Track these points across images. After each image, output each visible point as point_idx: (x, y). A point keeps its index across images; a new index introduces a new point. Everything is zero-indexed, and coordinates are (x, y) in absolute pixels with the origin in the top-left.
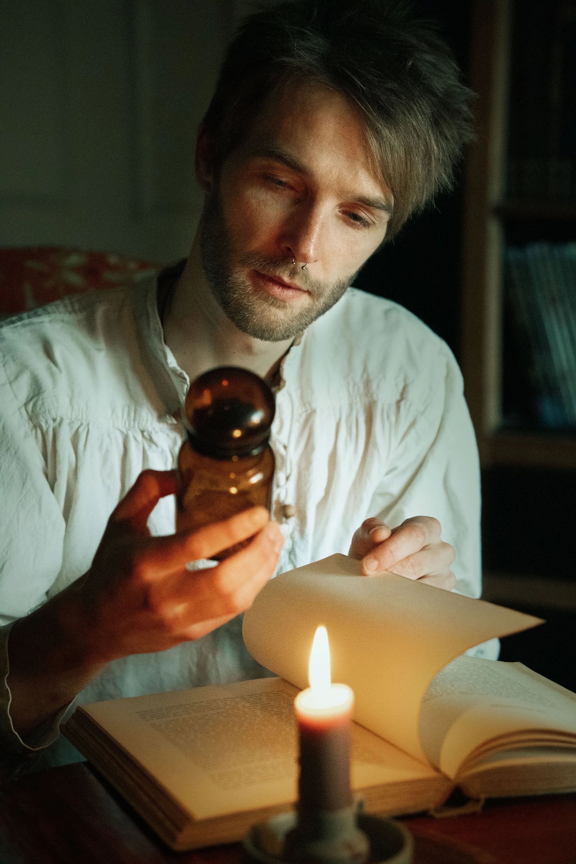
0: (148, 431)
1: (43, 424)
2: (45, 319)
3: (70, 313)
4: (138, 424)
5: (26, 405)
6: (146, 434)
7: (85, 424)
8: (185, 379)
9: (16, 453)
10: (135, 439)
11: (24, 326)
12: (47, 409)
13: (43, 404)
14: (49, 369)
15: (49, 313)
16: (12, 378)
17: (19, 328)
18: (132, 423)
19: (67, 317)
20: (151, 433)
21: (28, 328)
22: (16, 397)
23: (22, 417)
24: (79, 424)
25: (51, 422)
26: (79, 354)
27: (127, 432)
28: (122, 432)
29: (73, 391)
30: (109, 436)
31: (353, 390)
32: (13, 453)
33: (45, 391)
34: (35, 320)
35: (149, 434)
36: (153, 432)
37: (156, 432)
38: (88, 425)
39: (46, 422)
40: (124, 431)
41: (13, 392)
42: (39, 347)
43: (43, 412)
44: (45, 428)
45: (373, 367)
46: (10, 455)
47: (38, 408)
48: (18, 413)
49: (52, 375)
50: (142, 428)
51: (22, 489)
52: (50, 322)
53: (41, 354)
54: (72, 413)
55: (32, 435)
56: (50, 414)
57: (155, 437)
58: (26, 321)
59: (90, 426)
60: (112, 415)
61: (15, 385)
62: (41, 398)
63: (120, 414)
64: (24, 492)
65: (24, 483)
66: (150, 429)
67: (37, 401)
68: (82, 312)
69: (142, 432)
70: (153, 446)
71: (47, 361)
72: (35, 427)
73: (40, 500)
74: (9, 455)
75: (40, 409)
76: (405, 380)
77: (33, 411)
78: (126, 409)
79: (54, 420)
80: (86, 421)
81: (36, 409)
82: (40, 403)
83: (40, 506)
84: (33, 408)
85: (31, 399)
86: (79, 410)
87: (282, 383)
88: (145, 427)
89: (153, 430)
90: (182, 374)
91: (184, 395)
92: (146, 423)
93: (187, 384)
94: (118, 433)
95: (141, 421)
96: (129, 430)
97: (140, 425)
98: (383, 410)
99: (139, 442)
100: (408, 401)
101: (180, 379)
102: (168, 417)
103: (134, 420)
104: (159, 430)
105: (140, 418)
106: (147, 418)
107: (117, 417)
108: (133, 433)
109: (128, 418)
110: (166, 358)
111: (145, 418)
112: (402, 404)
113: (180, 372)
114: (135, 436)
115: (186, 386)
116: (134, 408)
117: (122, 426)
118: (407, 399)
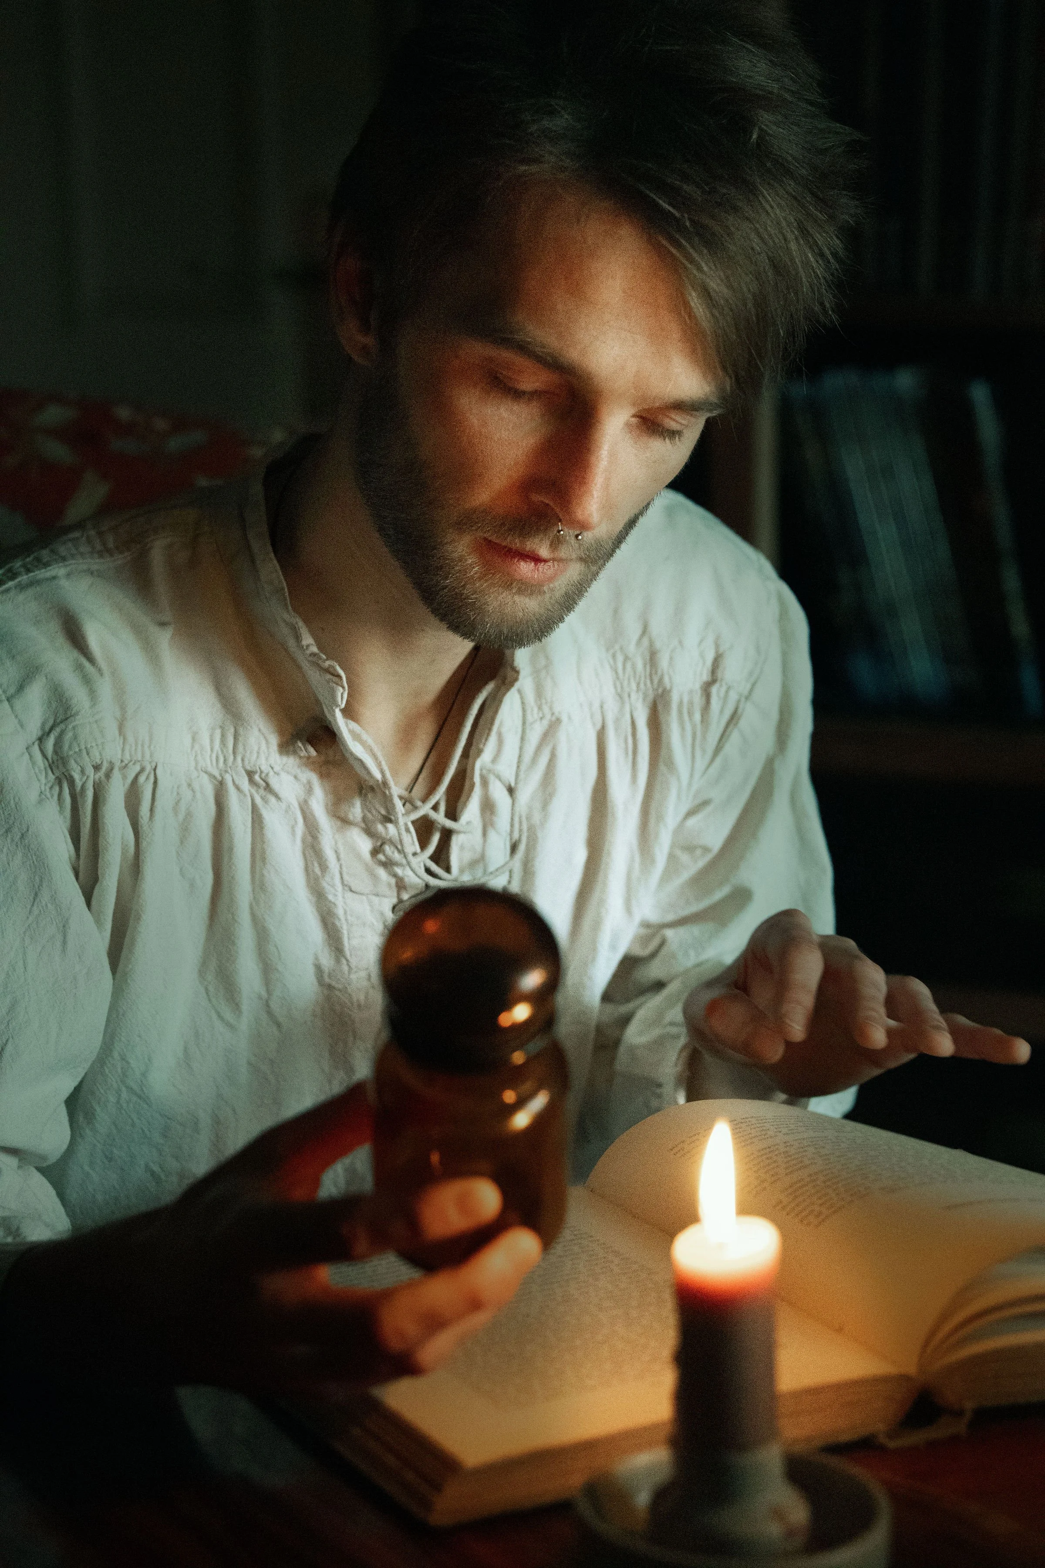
0: (261, 773)
1: (76, 776)
2: (58, 570)
3: (101, 556)
4: (243, 760)
5: (41, 740)
6: (257, 777)
7: (148, 768)
8: (339, 676)
9: (23, 836)
10: (238, 788)
11: (22, 588)
12: (83, 747)
13: (75, 737)
14: (79, 668)
15: (64, 559)
16: (12, 690)
17: (12, 593)
18: (231, 758)
19: (96, 564)
20: (267, 775)
21: (30, 592)
22: (22, 726)
23: (34, 763)
24: (137, 768)
25: (90, 771)
26: (127, 635)
27: (221, 775)
28: (212, 776)
29: (123, 708)
30: (190, 786)
31: (624, 668)
32: (17, 838)
33: (77, 714)
34: (41, 574)
35: (264, 777)
36: (271, 773)
37: (277, 773)
38: (155, 770)
39: (83, 772)
40: (216, 773)
41: (16, 716)
42: (54, 626)
43: (75, 752)
44: (79, 784)
45: (659, 626)
46: (12, 840)
47: (66, 747)
48: (27, 756)
49: (87, 680)
50: (248, 768)
51: (33, 905)
52: (68, 575)
53: (61, 640)
54: (123, 750)
55: (52, 796)
56: (90, 757)
57: (274, 782)
58: (24, 578)
59: (158, 772)
60: (193, 746)
61: (18, 704)
62: (70, 727)
63: (206, 741)
64: (36, 911)
65: (36, 895)
66: (264, 768)
67: (62, 733)
68: (121, 552)
69: (250, 774)
70: (273, 799)
71: (75, 654)
72: (59, 782)
73: (64, 926)
74: (9, 840)
75: (70, 748)
76: (717, 646)
77: (55, 752)
78: (218, 733)
79: (97, 768)
80: (150, 763)
81: (61, 747)
82: (69, 735)
83: (65, 937)
84: (55, 745)
85: (51, 729)
86: (136, 743)
87: (510, 674)
88: (254, 766)
89: (270, 769)
90: (333, 667)
91: (337, 706)
92: (258, 757)
93: (343, 688)
94: (205, 779)
95: (248, 754)
96: (226, 771)
97: (246, 762)
98: (681, 703)
99: (245, 795)
100: (724, 684)
101: (329, 676)
102: (300, 744)
103: (234, 753)
104: (283, 769)
105: (244, 749)
106: (259, 748)
107: (202, 748)
108: (232, 776)
109: (222, 751)
110: (298, 638)
111: (256, 749)
112: (714, 690)
113: (327, 663)
114: (237, 782)
115: (341, 689)
116: (232, 730)
117: (212, 765)
118: (722, 680)
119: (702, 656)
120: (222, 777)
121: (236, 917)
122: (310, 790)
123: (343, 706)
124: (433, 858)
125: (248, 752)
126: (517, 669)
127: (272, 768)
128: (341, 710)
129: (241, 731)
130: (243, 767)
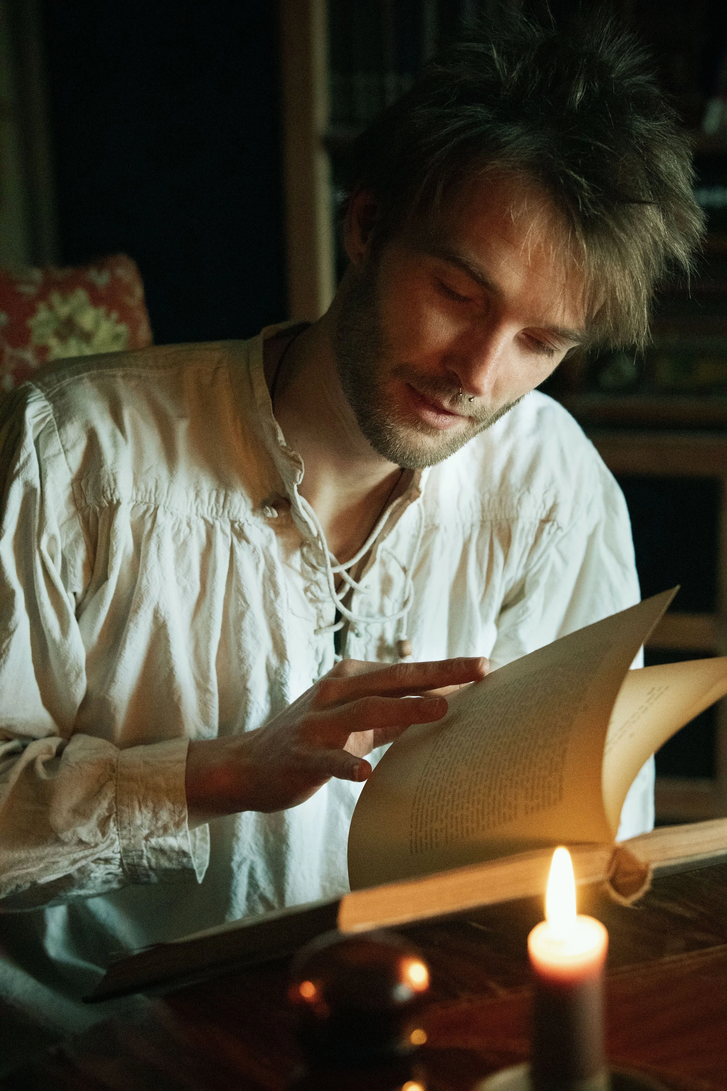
0: (240, 522)
4: (228, 513)
7: (152, 508)
8: (300, 463)
10: (223, 532)
14: (114, 436)
15: (121, 366)
16: (68, 446)
18: (221, 510)
20: (243, 524)
22: (70, 470)
24: (147, 508)
25: (105, 505)
27: (213, 521)
28: (206, 521)
29: (139, 468)
30: (189, 525)
33: (103, 465)
35: (241, 524)
36: (246, 525)
37: (249, 525)
38: (156, 509)
40: (210, 519)
41: (68, 464)
50: (232, 518)
52: (123, 377)
54: (137, 493)
56: (105, 496)
57: (247, 530)
59: (159, 510)
60: (196, 500)
61: (70, 455)
63: (206, 498)
66: (242, 520)
70: (244, 542)
71: (113, 426)
76: (555, 500)
78: (214, 494)
79: (110, 503)
80: (154, 505)
86: (146, 490)
87: (414, 492)
88: (235, 517)
89: (246, 522)
90: (297, 456)
91: (296, 482)
92: (239, 512)
93: (302, 470)
94: (202, 523)
95: (232, 510)
96: (217, 519)
97: (231, 514)
98: (523, 529)
99: (227, 536)
100: (555, 523)
101: (292, 463)
102: (268, 508)
103: (224, 507)
104: (254, 523)
105: (230, 505)
106: (240, 506)
107: (202, 501)
108: (220, 523)
109: (216, 505)
110: (275, 435)
111: (238, 506)
112: (547, 526)
113: (293, 453)
114: (223, 527)
115: (300, 472)
116: (224, 492)
117: (208, 513)
118: (554, 521)
119: (544, 502)
120: (214, 523)
121: (212, 616)
122: (270, 541)
123: (300, 483)
124: (342, 601)
125: (233, 508)
126: (420, 490)
127: (247, 521)
128: (298, 486)
129: (230, 493)
130: (229, 517)
